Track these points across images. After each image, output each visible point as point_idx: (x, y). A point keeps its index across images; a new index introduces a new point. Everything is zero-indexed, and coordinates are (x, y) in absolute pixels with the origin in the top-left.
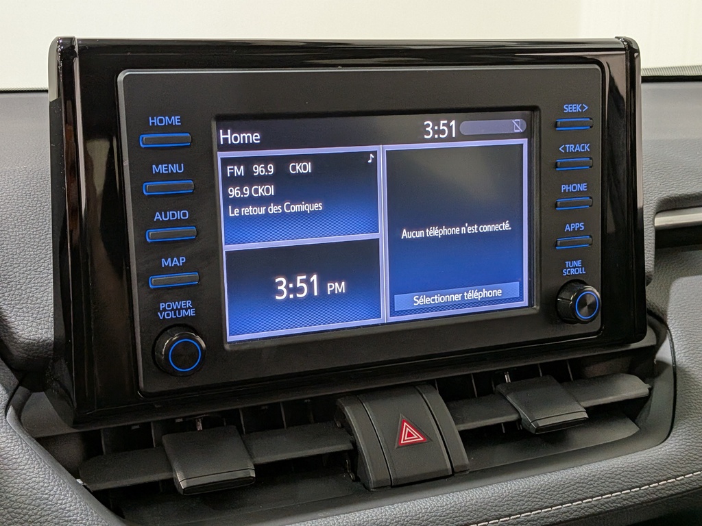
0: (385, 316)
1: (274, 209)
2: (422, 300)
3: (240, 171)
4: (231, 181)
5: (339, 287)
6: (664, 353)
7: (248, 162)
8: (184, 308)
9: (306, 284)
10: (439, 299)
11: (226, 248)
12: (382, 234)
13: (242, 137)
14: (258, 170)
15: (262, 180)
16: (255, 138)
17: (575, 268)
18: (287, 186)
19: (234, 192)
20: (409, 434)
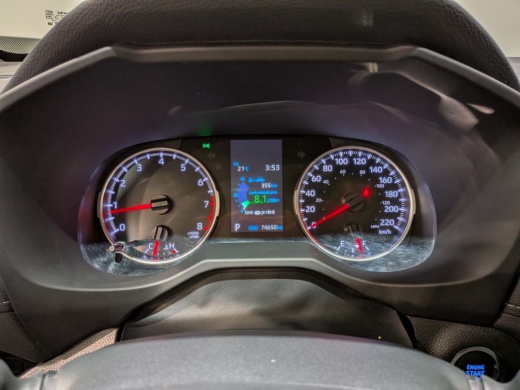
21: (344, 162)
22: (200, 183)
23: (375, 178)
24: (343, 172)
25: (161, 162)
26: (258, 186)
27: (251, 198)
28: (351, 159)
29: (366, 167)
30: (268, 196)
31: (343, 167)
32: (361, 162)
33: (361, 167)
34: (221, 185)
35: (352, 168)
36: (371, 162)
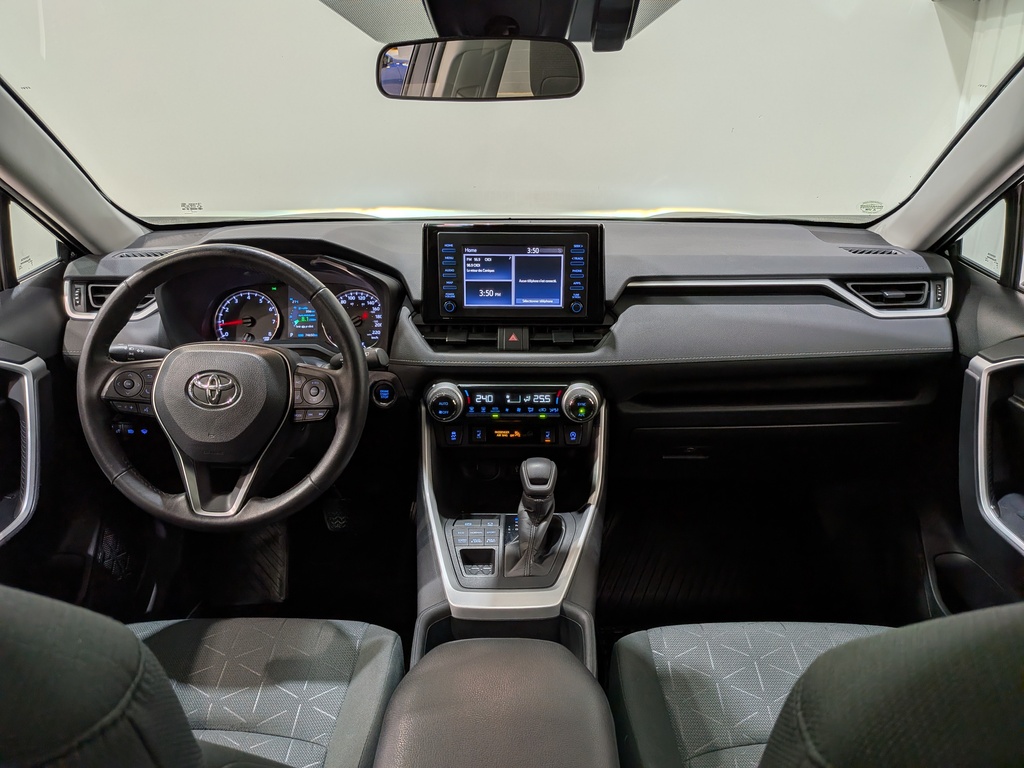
0: (513, 305)
1: (480, 271)
2: (525, 301)
3: (470, 259)
4: (467, 262)
5: (499, 295)
6: (612, 328)
7: (473, 257)
8: (452, 295)
9: (490, 293)
10: (531, 301)
11: (465, 280)
12: (513, 280)
13: (471, 250)
14: (476, 259)
15: (477, 262)
16: (475, 251)
17: (577, 296)
18: (484, 264)
19: (468, 265)
20: (513, 338)
21: (353, 298)
22: (270, 309)
23: (370, 307)
24: (352, 304)
25: (249, 298)
26: (304, 312)
27: (300, 319)
28: (356, 297)
29: (365, 302)
30: (310, 318)
31: (352, 301)
32: (361, 298)
33: (362, 301)
34: (282, 311)
35: (357, 301)
36: (368, 299)
